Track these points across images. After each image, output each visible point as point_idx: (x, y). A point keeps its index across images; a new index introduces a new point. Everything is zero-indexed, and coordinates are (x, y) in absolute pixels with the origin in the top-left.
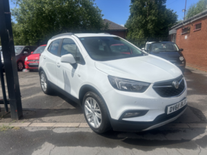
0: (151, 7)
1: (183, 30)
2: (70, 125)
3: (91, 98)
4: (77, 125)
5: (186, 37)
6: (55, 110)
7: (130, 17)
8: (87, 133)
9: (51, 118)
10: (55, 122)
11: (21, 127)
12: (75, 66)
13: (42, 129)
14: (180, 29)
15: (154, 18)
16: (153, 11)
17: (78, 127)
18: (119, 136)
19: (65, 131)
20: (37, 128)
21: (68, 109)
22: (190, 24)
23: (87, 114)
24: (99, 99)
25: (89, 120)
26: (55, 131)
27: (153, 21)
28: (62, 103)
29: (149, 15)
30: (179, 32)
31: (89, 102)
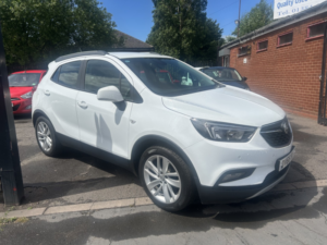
0: (185, 15)
1: (241, 51)
2: (120, 203)
3: (158, 157)
4: (130, 202)
5: (245, 60)
6: (80, 182)
7: (154, 30)
8: (153, 213)
9: (80, 195)
10: (90, 201)
11: (30, 218)
12: (121, 106)
13: (72, 216)
14: (236, 49)
15: (190, 32)
16: (189, 21)
17: (134, 206)
18: (205, 212)
19: (116, 215)
20: (63, 215)
21: (103, 179)
22: (251, 41)
23: (148, 183)
24: (176, 157)
25: (153, 192)
26: (95, 215)
27: (189, 36)
28: (87, 171)
29: (184, 26)
30: (235, 53)
31: (155, 162)
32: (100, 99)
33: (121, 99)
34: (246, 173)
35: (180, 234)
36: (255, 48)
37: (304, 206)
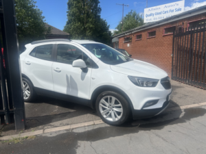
0: (88, 16)
1: (125, 39)
2: (86, 124)
3: (109, 97)
4: (91, 123)
5: (128, 45)
6: (56, 115)
7: (68, 23)
9: (60, 122)
10: (68, 124)
11: (36, 135)
13: (61, 133)
14: (123, 38)
15: (91, 26)
16: (91, 20)
17: (94, 124)
18: (133, 124)
19: (86, 130)
20: (56, 132)
22: (131, 34)
23: (102, 111)
25: (105, 116)
26: (74, 131)
27: (91, 28)
28: (56, 109)
29: (87, 23)
30: (122, 41)
31: (106, 100)
32: (74, 66)
33: (85, 66)
34: (155, 102)
35: (125, 135)
36: (134, 38)
37: (178, 118)
